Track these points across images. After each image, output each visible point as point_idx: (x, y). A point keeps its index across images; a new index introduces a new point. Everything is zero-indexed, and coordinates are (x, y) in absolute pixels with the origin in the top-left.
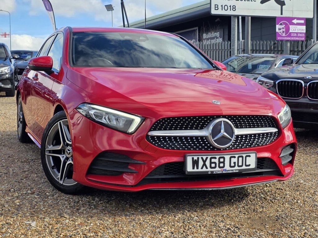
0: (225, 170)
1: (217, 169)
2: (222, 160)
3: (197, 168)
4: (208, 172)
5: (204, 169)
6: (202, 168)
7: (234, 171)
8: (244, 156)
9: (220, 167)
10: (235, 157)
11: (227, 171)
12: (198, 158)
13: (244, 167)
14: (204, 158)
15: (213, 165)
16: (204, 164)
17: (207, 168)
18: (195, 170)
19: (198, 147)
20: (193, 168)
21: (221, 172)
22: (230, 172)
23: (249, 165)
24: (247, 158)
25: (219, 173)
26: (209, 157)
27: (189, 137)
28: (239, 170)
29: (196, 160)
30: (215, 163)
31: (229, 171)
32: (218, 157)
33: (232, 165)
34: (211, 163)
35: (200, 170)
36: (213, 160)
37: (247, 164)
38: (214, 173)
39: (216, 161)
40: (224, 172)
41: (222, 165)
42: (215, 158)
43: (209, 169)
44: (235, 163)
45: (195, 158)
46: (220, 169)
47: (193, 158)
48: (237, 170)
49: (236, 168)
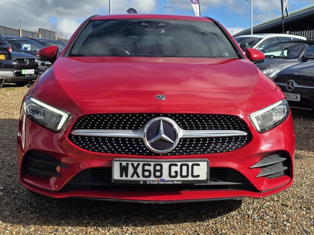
0: (163, 181)
1: (152, 178)
2: (158, 168)
3: (127, 176)
4: (139, 181)
5: (135, 178)
6: (132, 176)
7: (175, 182)
8: (190, 164)
9: (155, 176)
10: (176, 165)
11: (165, 181)
12: (127, 164)
13: (190, 178)
14: (135, 164)
15: (147, 174)
16: (135, 172)
17: (138, 176)
18: (124, 178)
19: (130, 151)
20: (121, 176)
21: (156, 183)
22: (170, 183)
23: (198, 176)
24: (195, 167)
25: (153, 183)
26: (142, 164)
27: (120, 138)
28: (182, 181)
29: (124, 166)
30: (149, 171)
31: (168, 181)
32: (153, 164)
33: (173, 174)
34: (144, 171)
35: (129, 178)
36: (147, 168)
37: (195, 174)
38: (148, 183)
39: (151, 168)
40: (161, 183)
41: (158, 174)
42: (150, 165)
43: (142, 178)
44: (176, 172)
45: (124, 164)
46: (155, 179)
47: (121, 164)
48: (180, 181)
49: (179, 178)
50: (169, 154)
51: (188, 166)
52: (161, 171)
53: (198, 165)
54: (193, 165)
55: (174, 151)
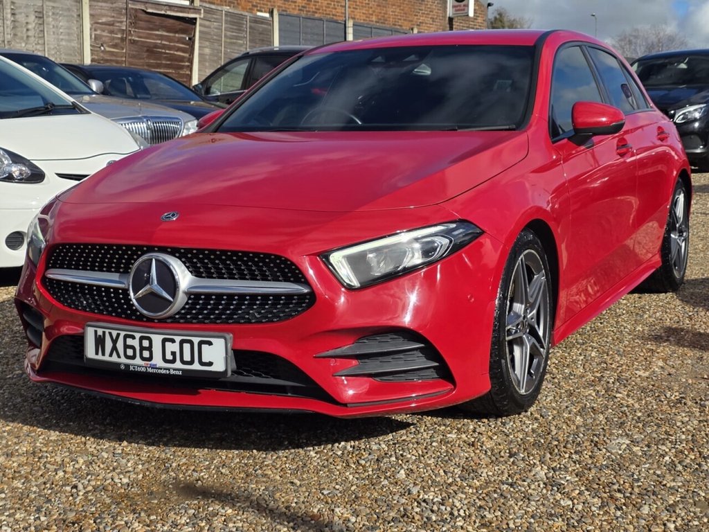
0: (154, 367)
1: (138, 361)
2: (146, 343)
3: (103, 354)
4: (119, 364)
5: (114, 359)
6: (111, 355)
7: (172, 372)
8: (196, 340)
9: (142, 358)
10: (173, 341)
11: (156, 368)
12: (104, 333)
13: (196, 366)
14: (114, 333)
15: (130, 352)
17: (119, 356)
18: (100, 357)
20: (97, 353)
21: (143, 370)
22: (163, 372)
23: (210, 364)
24: (204, 347)
25: (139, 369)
26: (123, 334)
28: (183, 370)
29: (100, 336)
30: (133, 347)
31: (161, 369)
32: (138, 335)
34: (126, 347)
35: (107, 358)
36: (130, 342)
37: (204, 360)
38: (131, 368)
39: (135, 343)
40: (150, 370)
41: (146, 354)
42: (133, 337)
43: (123, 360)
44: (173, 354)
45: (100, 332)
46: (143, 363)
47: (96, 332)
48: (179, 370)
49: (178, 365)
50: (169, 321)
51: (191, 343)
52: (150, 349)
53: (210, 343)
54: (201, 343)
55: (177, 316)
